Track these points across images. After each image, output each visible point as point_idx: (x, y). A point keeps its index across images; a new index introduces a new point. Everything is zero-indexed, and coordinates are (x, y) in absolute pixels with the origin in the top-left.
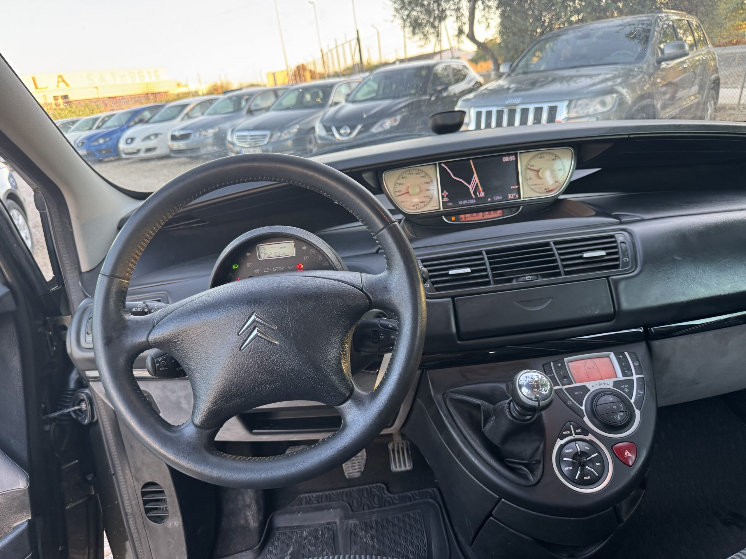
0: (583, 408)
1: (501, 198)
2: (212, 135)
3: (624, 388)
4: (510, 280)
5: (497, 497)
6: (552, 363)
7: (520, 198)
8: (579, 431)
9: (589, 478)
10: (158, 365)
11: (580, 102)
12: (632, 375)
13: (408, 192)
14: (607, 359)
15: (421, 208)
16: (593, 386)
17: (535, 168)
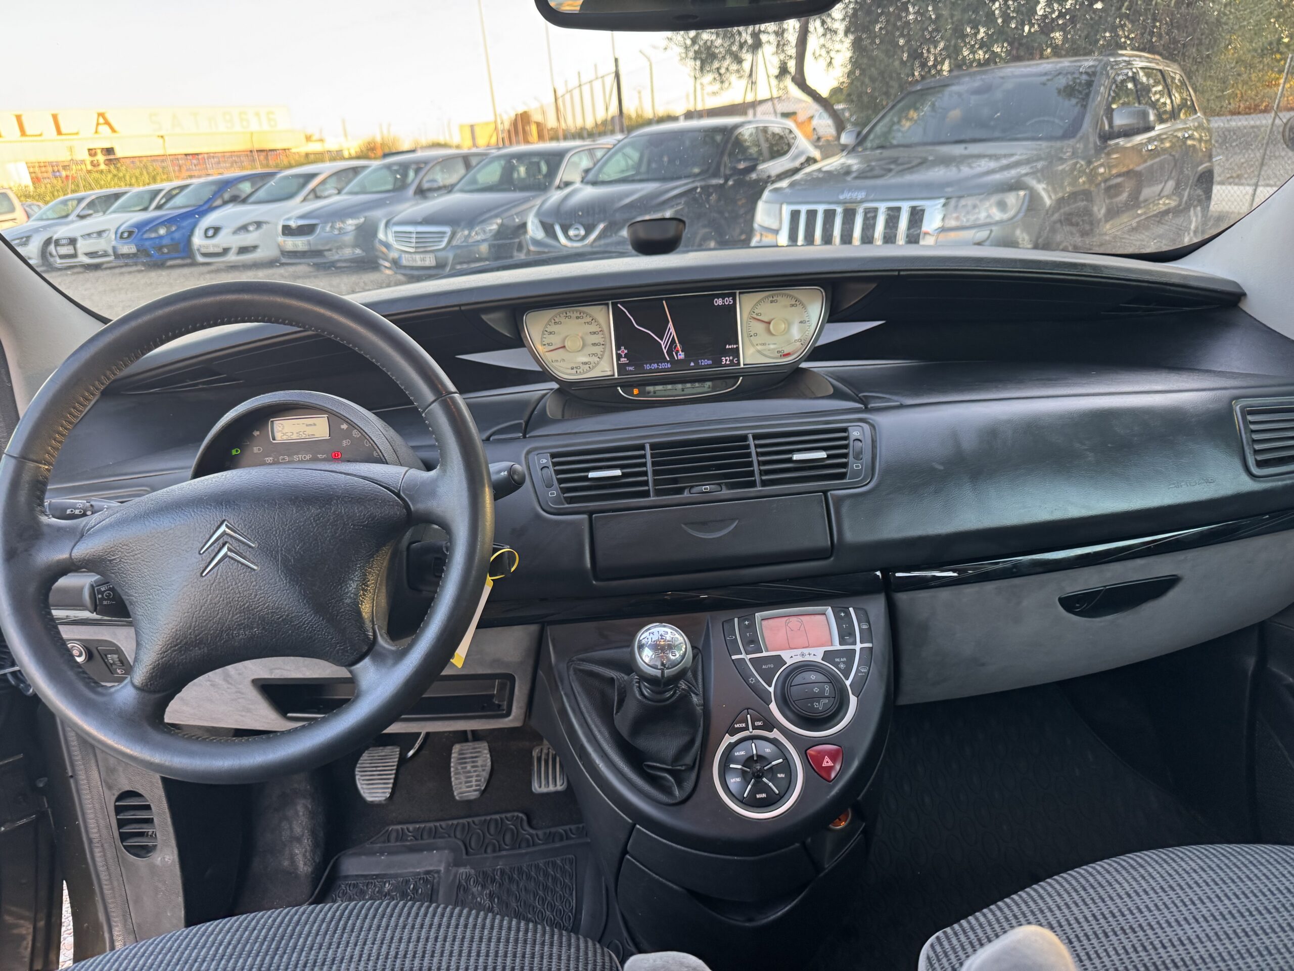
0: (771, 689)
1: (710, 362)
2: (354, 228)
3: (839, 663)
4: (680, 491)
5: (630, 821)
6: (736, 620)
7: (739, 364)
8: (760, 723)
9: (764, 795)
10: (100, 596)
11: (963, 202)
12: (854, 643)
13: (564, 347)
14: (823, 617)
15: (584, 373)
16: (791, 657)
17: (766, 319)
